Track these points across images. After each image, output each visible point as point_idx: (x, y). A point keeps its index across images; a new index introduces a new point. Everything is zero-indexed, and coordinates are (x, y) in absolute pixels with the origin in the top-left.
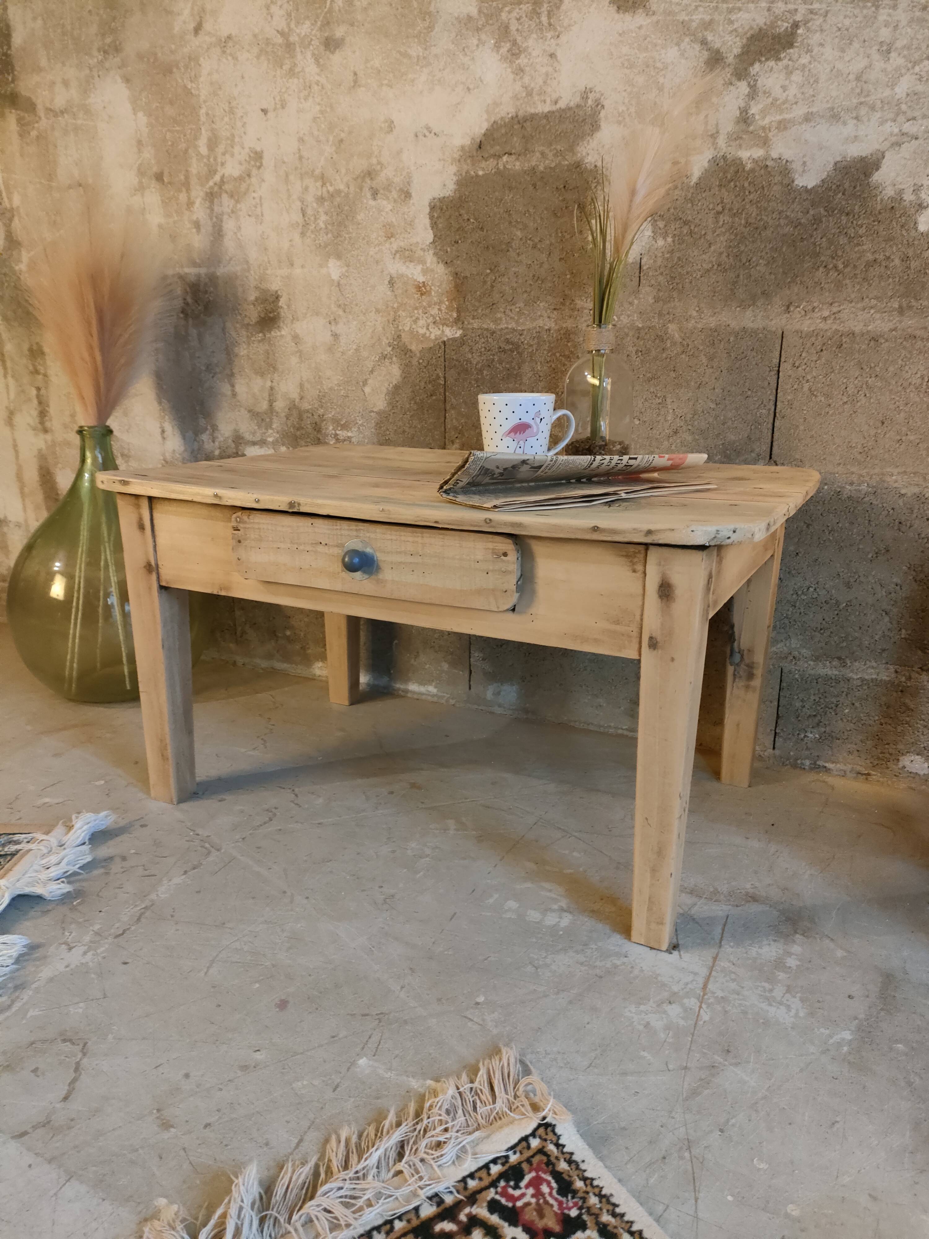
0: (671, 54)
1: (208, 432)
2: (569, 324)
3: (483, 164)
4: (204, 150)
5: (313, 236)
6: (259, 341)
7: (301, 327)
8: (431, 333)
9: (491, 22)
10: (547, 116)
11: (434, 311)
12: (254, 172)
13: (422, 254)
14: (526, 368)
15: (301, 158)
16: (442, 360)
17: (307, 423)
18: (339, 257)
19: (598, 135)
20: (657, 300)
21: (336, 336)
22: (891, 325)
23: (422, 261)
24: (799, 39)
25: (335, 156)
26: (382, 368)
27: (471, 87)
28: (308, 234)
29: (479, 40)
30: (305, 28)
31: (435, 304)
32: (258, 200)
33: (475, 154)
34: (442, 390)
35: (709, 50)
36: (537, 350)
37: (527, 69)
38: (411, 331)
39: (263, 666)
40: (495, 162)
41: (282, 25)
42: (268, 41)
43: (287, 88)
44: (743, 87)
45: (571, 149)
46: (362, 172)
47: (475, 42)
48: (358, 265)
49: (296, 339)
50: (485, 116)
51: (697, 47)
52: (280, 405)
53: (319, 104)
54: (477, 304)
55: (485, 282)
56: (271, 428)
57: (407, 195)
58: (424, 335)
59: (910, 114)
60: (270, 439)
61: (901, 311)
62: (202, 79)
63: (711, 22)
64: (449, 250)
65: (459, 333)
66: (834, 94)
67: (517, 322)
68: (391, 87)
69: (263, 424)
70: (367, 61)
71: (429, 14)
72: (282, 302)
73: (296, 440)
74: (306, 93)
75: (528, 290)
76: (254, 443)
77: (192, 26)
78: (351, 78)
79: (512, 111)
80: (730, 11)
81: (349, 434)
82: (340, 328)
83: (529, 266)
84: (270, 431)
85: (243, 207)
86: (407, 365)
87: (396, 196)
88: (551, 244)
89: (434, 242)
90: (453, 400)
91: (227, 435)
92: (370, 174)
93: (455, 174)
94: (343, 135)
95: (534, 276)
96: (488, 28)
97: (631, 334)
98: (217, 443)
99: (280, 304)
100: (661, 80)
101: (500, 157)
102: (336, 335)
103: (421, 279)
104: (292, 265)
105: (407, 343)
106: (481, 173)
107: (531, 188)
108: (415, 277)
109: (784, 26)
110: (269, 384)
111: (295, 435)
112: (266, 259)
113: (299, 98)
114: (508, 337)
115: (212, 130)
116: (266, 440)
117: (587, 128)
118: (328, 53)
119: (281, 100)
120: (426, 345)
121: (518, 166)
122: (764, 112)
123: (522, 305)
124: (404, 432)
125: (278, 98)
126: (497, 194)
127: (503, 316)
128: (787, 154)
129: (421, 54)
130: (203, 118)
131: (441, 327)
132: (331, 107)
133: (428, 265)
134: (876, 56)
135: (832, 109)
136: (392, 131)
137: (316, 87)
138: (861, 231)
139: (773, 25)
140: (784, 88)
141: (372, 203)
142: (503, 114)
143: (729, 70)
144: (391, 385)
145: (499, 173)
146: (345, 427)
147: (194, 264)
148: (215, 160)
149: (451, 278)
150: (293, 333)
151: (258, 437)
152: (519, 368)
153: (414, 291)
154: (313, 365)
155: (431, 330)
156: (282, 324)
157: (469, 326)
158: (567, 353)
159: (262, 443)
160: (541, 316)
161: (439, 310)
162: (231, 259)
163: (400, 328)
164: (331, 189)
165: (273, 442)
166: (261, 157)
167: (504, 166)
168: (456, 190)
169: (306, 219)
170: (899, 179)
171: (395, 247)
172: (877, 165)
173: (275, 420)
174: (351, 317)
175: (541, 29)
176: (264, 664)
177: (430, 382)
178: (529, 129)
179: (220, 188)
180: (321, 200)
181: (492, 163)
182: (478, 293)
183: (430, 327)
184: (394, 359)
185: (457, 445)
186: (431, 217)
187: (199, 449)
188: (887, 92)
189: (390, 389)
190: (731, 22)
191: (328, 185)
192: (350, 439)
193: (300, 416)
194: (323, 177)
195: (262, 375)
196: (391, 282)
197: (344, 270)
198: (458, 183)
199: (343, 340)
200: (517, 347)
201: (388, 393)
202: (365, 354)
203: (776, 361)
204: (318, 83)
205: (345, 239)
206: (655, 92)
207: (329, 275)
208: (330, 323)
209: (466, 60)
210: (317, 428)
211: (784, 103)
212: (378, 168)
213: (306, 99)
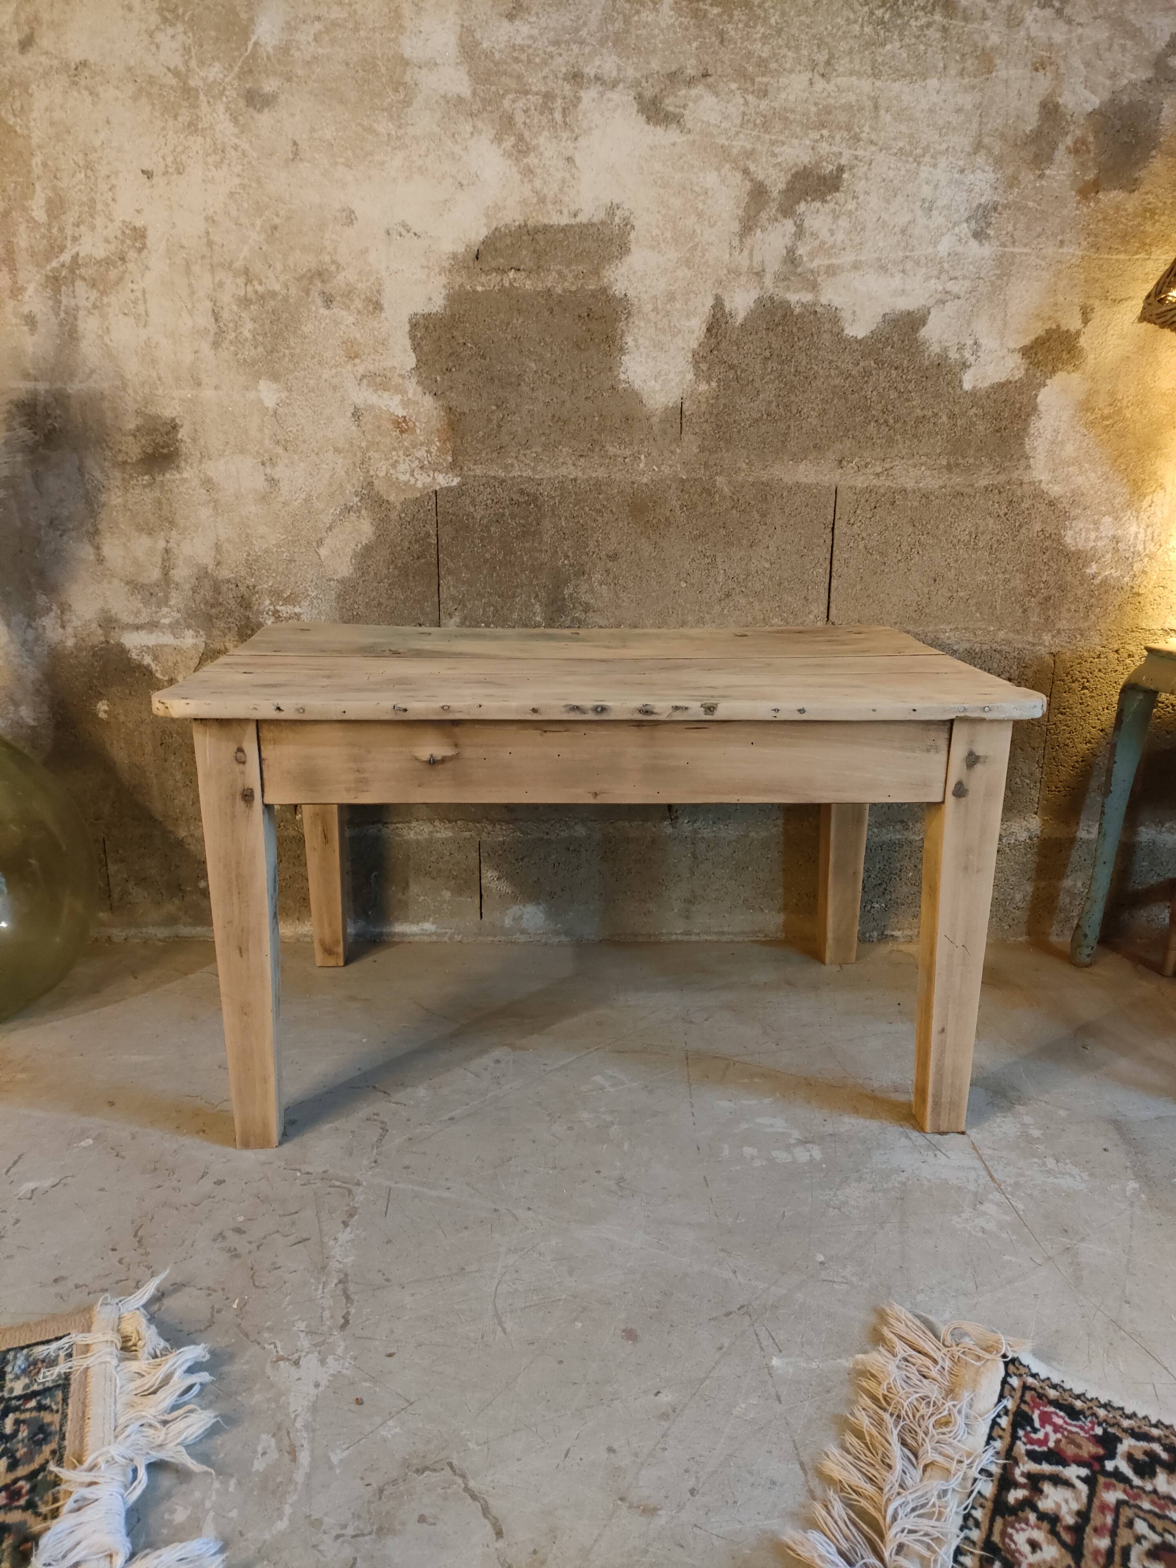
0: (711, 179)
1: (52, 614)
3: (483, 279)
4: (40, 215)
5: (232, 348)
6: (145, 486)
7: (214, 469)
8: (417, 480)
9: (489, 108)
10: (565, 230)
11: (421, 453)
12: (132, 255)
13: (401, 381)
14: (547, 523)
15: (210, 244)
16: (434, 514)
17: (228, 597)
18: (275, 377)
19: (628, 259)
20: (702, 449)
21: (273, 482)
22: (941, 483)
23: (400, 390)
24: (845, 184)
25: (265, 247)
26: (346, 524)
27: (465, 182)
28: (224, 346)
29: (474, 127)
30: (215, 72)
31: (422, 444)
32: (139, 294)
33: (471, 265)
34: (434, 552)
35: (752, 180)
36: (560, 503)
37: (538, 171)
38: (388, 477)
39: (160, 936)
40: (499, 278)
41: (176, 61)
42: (152, 80)
43: (186, 148)
44: (789, 225)
45: (596, 272)
46: (310, 271)
47: (469, 129)
48: (306, 391)
49: (208, 484)
50: (484, 220)
51: (739, 176)
52: (181, 573)
53: (239, 175)
54: (479, 446)
55: (489, 421)
56: (166, 605)
57: (378, 306)
58: (406, 483)
59: (952, 274)
60: (166, 621)
61: (949, 468)
62: (35, 114)
63: (753, 151)
64: (438, 379)
65: (456, 481)
66: (881, 244)
67: (534, 469)
68: (351, 168)
69: (154, 599)
70: (313, 130)
71: (404, 85)
72: (182, 434)
73: (211, 620)
74: (218, 158)
75: (547, 432)
76: (138, 628)
77: (15, 38)
78: (289, 148)
79: (520, 220)
80: (773, 143)
81: (297, 610)
82: (279, 472)
83: (547, 404)
84: (165, 610)
85: (115, 301)
86: (381, 520)
87: (360, 306)
88: (574, 380)
89: (417, 368)
90: (451, 565)
91: (87, 617)
92: (321, 274)
93: (444, 286)
94: (277, 221)
95: (553, 416)
96: (485, 115)
97: (674, 486)
98: (70, 630)
99: (179, 436)
100: (700, 206)
101: (504, 272)
102: (273, 479)
103: (400, 412)
104: (199, 385)
105: (381, 492)
106: (479, 289)
107: (546, 313)
108: (391, 410)
109: (828, 168)
110: (162, 544)
111: (208, 614)
112: (155, 375)
113: (206, 164)
114: (522, 487)
115: (54, 188)
116: (158, 622)
117: (614, 249)
118: (251, 109)
119: (175, 161)
120: (409, 495)
121: (529, 286)
122: (812, 255)
123: (540, 450)
124: (380, 604)
125: (170, 159)
126: (502, 316)
127: (515, 461)
128: (837, 302)
129: (393, 133)
130: (37, 170)
131: (431, 473)
132: (258, 181)
133: (410, 396)
134: (919, 213)
135: (880, 259)
136: (352, 222)
137: (233, 152)
138: (911, 386)
139: (817, 164)
140: (832, 232)
141: (326, 312)
142: (508, 220)
143: (774, 206)
144: (360, 546)
145: (503, 290)
146: (291, 600)
147: (26, 376)
148: (61, 230)
149: (443, 414)
150: (202, 476)
151: (143, 619)
153: (391, 427)
154: (237, 519)
155: (416, 476)
156: (183, 464)
157: (471, 473)
158: (598, 507)
159: (153, 626)
160: (563, 463)
161: (428, 451)
162: (92, 372)
163: (372, 473)
164: (260, 289)
165: (171, 626)
166: (143, 236)
167: (511, 283)
168: (445, 307)
169: (221, 325)
170: (945, 337)
171: (361, 370)
172: (923, 321)
173: (174, 594)
174: (296, 457)
175: (554, 127)
176: (162, 932)
177: (417, 541)
178: (542, 243)
179: (72, 271)
180: (244, 302)
181: (494, 278)
182: (481, 433)
183: (415, 473)
184: (363, 512)
186: (413, 337)
187: (36, 639)
188: (930, 250)
189: (358, 550)
190: (775, 155)
191: (256, 283)
192: (298, 616)
193: (216, 588)
194: (246, 272)
195: (151, 532)
196: (357, 415)
197: (283, 395)
198: (448, 297)
199: (285, 487)
200: (534, 499)
201: (355, 555)
202: (320, 505)
203: (831, 518)
204: (236, 148)
205: (284, 355)
206: (694, 218)
207: (260, 401)
208: (263, 464)
209: (457, 149)
210: (245, 603)
211: (832, 247)
212: (333, 268)
213: (217, 166)
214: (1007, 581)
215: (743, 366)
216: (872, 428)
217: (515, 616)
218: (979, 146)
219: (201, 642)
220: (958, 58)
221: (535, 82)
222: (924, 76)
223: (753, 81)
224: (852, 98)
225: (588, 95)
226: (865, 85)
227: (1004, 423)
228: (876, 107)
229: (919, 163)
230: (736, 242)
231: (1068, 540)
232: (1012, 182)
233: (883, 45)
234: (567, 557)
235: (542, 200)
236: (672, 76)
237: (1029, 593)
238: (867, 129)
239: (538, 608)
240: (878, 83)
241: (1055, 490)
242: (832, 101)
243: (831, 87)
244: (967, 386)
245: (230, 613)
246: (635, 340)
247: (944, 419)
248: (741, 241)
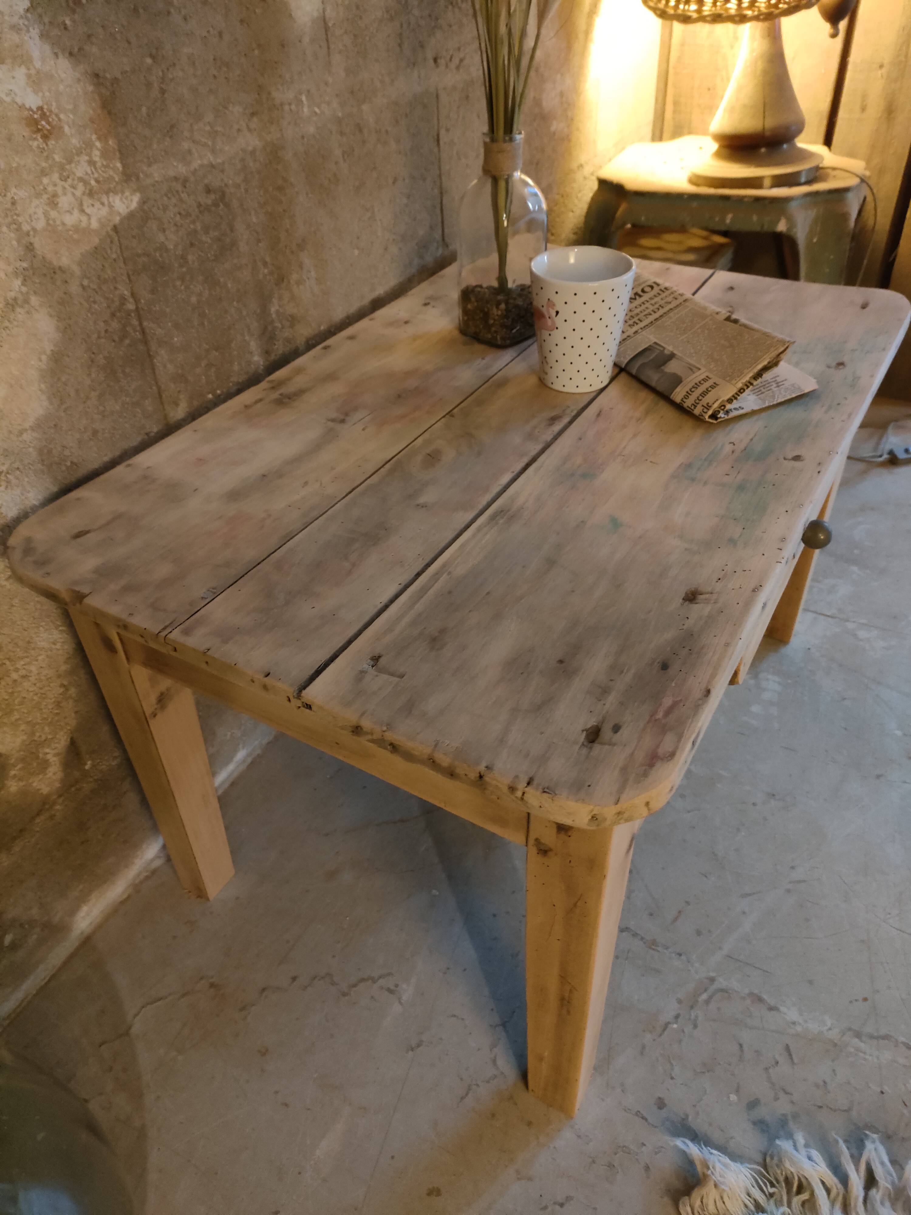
2: (274, 134)
8: (89, 216)
11: (81, 169)
13: (16, 38)
14: (240, 227)
16: (122, 264)
20: (348, 72)
23: (24, 60)
26: (13, 331)
31: (79, 153)
36: (246, 191)
38: (50, 226)
54: (147, 132)
55: (149, 85)
58: (76, 228)
64: (68, 22)
65: (135, 201)
67: (213, 150)
75: (214, 87)
83: (205, 41)
86: (62, 303)
90: (159, 331)
95: (215, 59)
103: (33, 101)
105: (48, 256)
108: (19, 100)
114: (206, 181)
127: (192, 146)
131: (104, 199)
133: (38, 64)
144: (44, 358)
149: (90, 88)
152: (232, 231)
153: (26, 132)
155: (88, 211)
157: (148, 181)
158: (280, 182)
160: (239, 131)
161: (91, 163)
163: (26, 227)
177: (113, 315)
182: (144, 109)
183: (85, 207)
184: (34, 300)
189: (44, 367)
200: (222, 196)
201: (43, 376)
234: (265, 264)
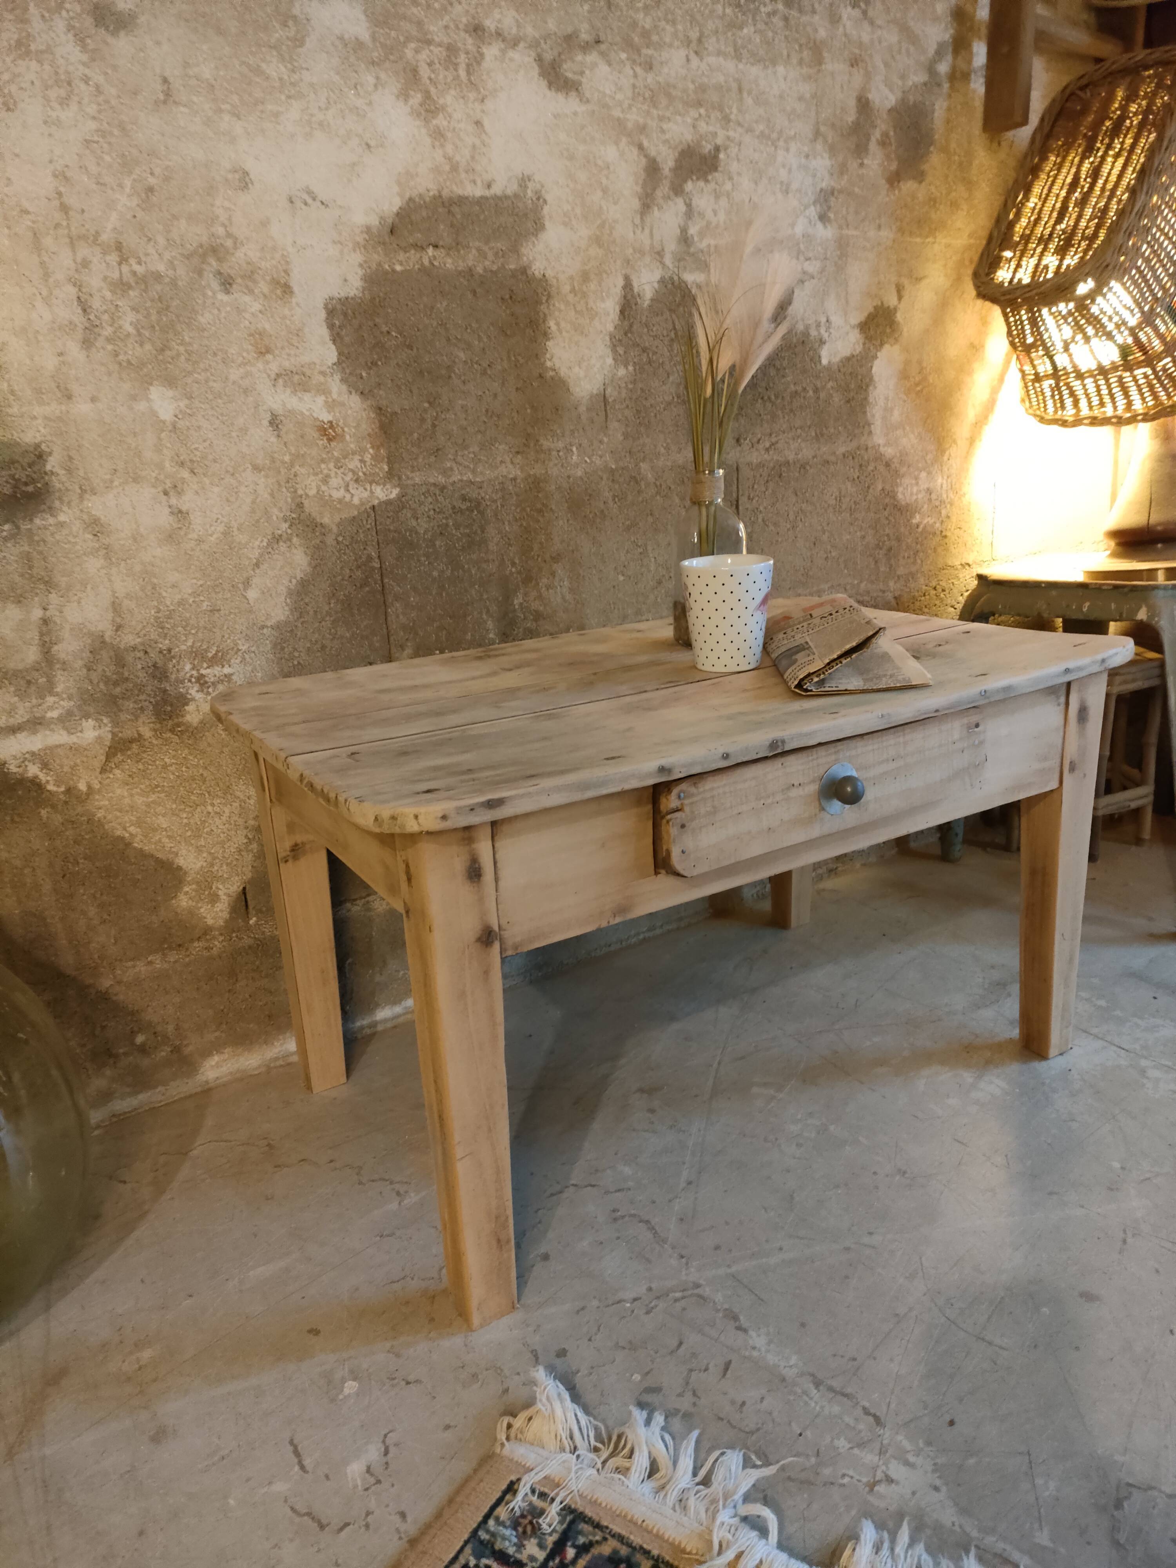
0: (610, 153)
2: (538, 470)
3: (402, 256)
5: (110, 347)
6: (5, 539)
7: (96, 506)
8: (352, 495)
9: (391, 57)
10: (481, 202)
11: (354, 463)
13: (322, 379)
14: (491, 531)
15: (65, 209)
16: (374, 534)
17: (138, 671)
18: (170, 382)
19: (542, 236)
20: (626, 436)
21: (180, 514)
24: (722, 164)
25: (140, 214)
26: (275, 557)
27: (372, 143)
28: (98, 344)
29: (377, 78)
31: (354, 453)
33: (387, 240)
34: (381, 577)
35: (646, 156)
36: (502, 506)
37: (449, 135)
38: (320, 495)
40: (418, 256)
43: (15, 76)
44: (680, 205)
45: (515, 249)
46: (201, 246)
47: (371, 80)
48: (211, 397)
49: (96, 527)
50: (396, 189)
51: (635, 151)
53: (94, 118)
54: (415, 450)
55: (423, 420)
56: (51, 693)
57: (287, 289)
58: (340, 501)
60: (54, 714)
63: (645, 126)
64: (364, 374)
65: (394, 493)
67: (474, 471)
68: (239, 119)
69: (33, 688)
70: (186, 65)
71: (295, 18)
72: (52, 464)
73: (115, 703)
74: (63, 93)
75: (482, 429)
78: (159, 87)
79: (433, 189)
80: (661, 119)
81: (227, 670)
82: (187, 501)
83: (480, 398)
84: (50, 700)
86: (317, 548)
87: (266, 290)
89: (339, 363)
90: (397, 589)
92: (215, 250)
93: (361, 265)
94: (152, 181)
95: (487, 411)
96: (387, 64)
97: (605, 477)
99: (48, 467)
100: (604, 181)
101: (420, 247)
102: (180, 512)
103: (326, 417)
104: (69, 397)
105: (314, 514)
106: (398, 268)
107: (470, 296)
108: (315, 415)
109: (707, 148)
110: (37, 613)
111: (111, 695)
113: (47, 99)
114: (463, 492)
116: (43, 717)
117: (530, 224)
118: (102, 31)
120: (345, 515)
121: (449, 264)
122: (702, 234)
124: (323, 647)
126: (425, 299)
127: (454, 465)
129: (286, 77)
131: (368, 486)
133: (335, 396)
136: (246, 186)
137: (83, 86)
139: (698, 143)
140: (715, 212)
141: (221, 296)
142: (422, 190)
143: (665, 183)
144: (294, 581)
145: (423, 270)
146: (217, 660)
149: (373, 415)
150: (85, 517)
151: (21, 716)
152: (483, 532)
153: (316, 435)
154: (138, 568)
155: (352, 491)
156: (57, 503)
157: (409, 482)
158: (539, 506)
159: (35, 724)
160: (502, 462)
161: (362, 461)
163: (300, 492)
164: (140, 269)
167: (431, 263)
168: (364, 289)
169: (92, 317)
171: (274, 367)
174: (206, 481)
175: (460, 85)
177: (359, 567)
178: (459, 217)
180: (121, 286)
181: (412, 255)
182: (416, 435)
183: (350, 488)
184: (295, 540)
185: (408, 651)
186: (331, 327)
189: (292, 587)
190: (663, 131)
191: (132, 261)
192: (228, 677)
193: (119, 660)
194: (119, 247)
195: (19, 600)
196: (275, 422)
197: (182, 404)
198: (367, 279)
199: (197, 520)
200: (477, 505)
201: (290, 593)
202: (242, 538)
203: (735, 495)
204: (86, 80)
205: (179, 355)
206: (599, 193)
207: (154, 414)
208: (166, 493)
209: (360, 103)
210: (159, 673)
211: (717, 226)
212: (229, 243)
213: (64, 102)
214: (863, 537)
215: (654, 349)
216: (759, 404)
217: (469, 636)
218: (817, 134)
219: (106, 732)
220: (797, 47)
221: (435, 28)
222: (774, 62)
223: (638, 51)
224: (721, 79)
225: (491, 52)
226: (730, 66)
227: (852, 394)
228: (740, 90)
229: (776, 147)
230: (637, 221)
231: (900, 496)
232: (842, 169)
233: (741, 28)
234: (514, 564)
235: (454, 168)
236: (569, 39)
237: (878, 547)
238: (735, 110)
239: (490, 624)
240: (741, 66)
241: (889, 452)
242: (706, 80)
243: (703, 66)
244: (825, 362)
245: (141, 688)
246: (558, 324)
247: (811, 393)
248: (642, 218)
